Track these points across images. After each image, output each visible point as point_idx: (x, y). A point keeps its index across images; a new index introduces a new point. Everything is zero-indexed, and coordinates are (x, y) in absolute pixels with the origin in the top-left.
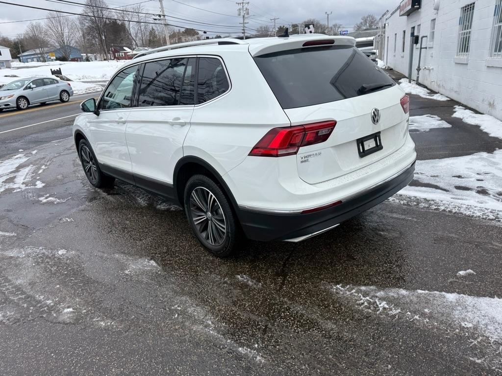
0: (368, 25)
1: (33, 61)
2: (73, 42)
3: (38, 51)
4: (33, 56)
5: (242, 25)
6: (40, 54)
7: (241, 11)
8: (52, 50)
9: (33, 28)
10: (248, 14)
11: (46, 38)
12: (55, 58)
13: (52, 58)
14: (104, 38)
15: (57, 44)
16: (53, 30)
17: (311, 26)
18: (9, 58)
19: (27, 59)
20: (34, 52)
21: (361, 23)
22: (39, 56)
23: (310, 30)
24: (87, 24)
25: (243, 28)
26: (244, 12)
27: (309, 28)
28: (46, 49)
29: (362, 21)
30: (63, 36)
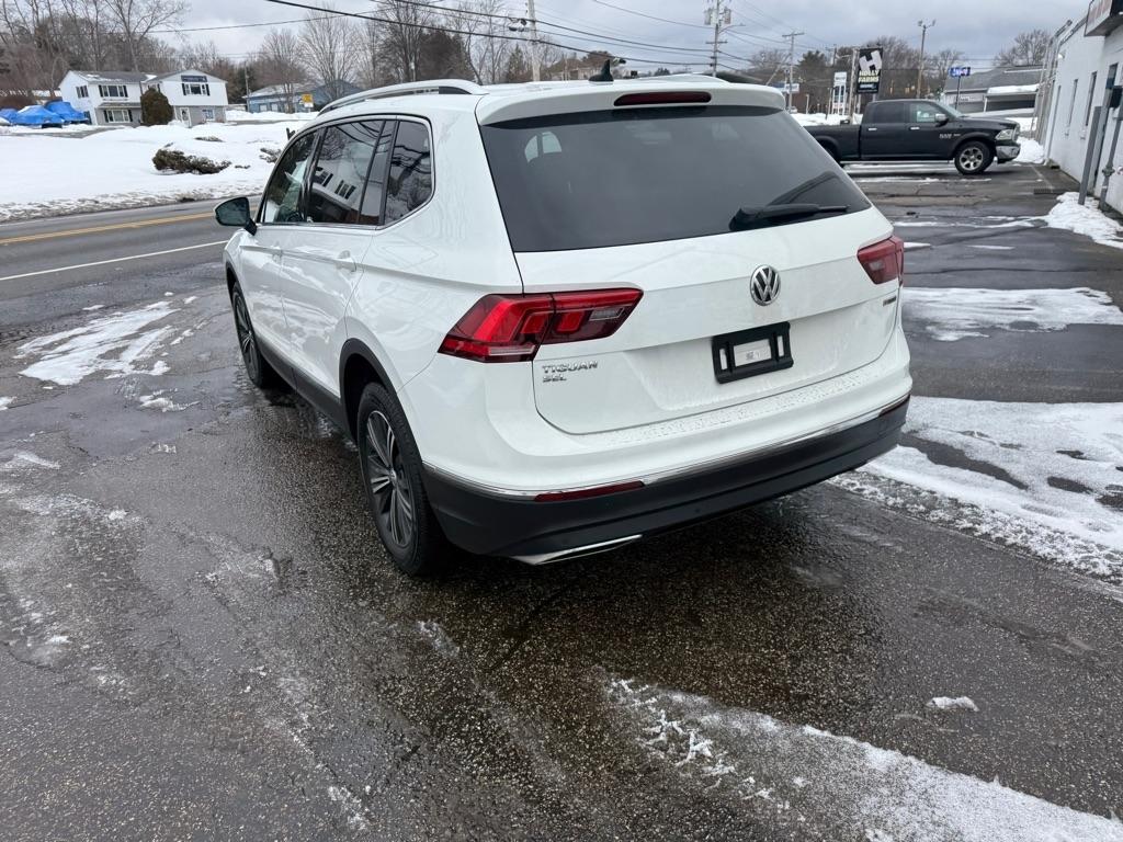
0: (1030, 54)
1: (270, 109)
2: (351, 73)
3: (281, 90)
4: (270, 100)
5: (712, 47)
6: (285, 95)
7: (714, 15)
8: (308, 89)
9: (276, 41)
10: (728, 21)
11: (300, 63)
12: (311, 105)
13: (306, 105)
14: (413, 67)
15: (320, 77)
16: (313, 47)
17: (875, 54)
18: (224, 101)
19: (260, 105)
20: (274, 92)
21: (1014, 51)
22: (282, 99)
23: (871, 63)
24: (382, 37)
25: (712, 55)
26: (721, 17)
27: (869, 58)
28: (297, 86)
29: (1017, 45)
30: (333, 58)
